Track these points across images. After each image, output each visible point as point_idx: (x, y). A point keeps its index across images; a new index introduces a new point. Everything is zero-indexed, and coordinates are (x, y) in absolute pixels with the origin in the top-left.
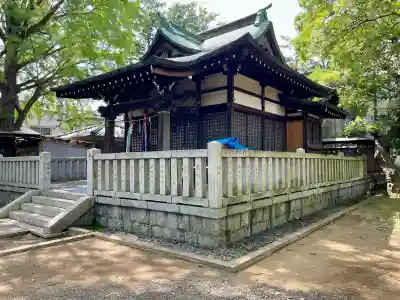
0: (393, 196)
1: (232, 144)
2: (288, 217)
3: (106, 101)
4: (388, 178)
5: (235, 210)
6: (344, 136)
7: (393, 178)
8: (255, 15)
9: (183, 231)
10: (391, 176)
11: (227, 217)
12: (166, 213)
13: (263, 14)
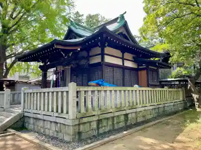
0: (198, 110)
1: (100, 83)
2: (126, 123)
3: (42, 63)
4: (196, 100)
5: (85, 120)
6: (172, 78)
7: (198, 100)
8: (117, 18)
9: (57, 132)
10: (197, 99)
11: (79, 125)
12: (51, 122)
13: (122, 17)
